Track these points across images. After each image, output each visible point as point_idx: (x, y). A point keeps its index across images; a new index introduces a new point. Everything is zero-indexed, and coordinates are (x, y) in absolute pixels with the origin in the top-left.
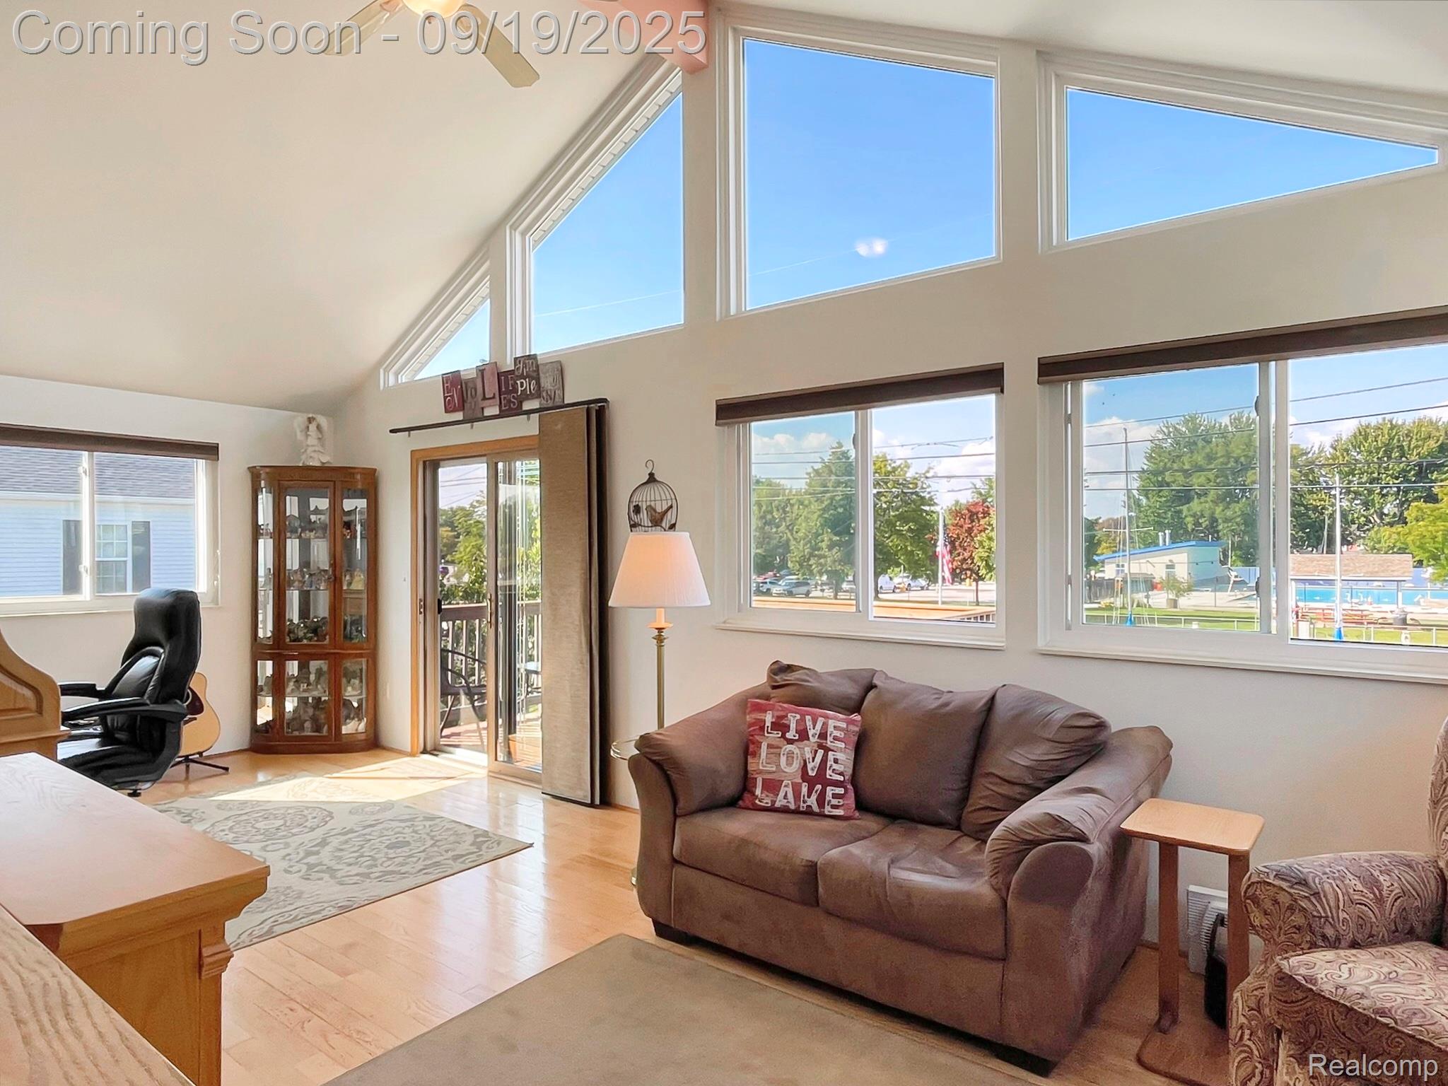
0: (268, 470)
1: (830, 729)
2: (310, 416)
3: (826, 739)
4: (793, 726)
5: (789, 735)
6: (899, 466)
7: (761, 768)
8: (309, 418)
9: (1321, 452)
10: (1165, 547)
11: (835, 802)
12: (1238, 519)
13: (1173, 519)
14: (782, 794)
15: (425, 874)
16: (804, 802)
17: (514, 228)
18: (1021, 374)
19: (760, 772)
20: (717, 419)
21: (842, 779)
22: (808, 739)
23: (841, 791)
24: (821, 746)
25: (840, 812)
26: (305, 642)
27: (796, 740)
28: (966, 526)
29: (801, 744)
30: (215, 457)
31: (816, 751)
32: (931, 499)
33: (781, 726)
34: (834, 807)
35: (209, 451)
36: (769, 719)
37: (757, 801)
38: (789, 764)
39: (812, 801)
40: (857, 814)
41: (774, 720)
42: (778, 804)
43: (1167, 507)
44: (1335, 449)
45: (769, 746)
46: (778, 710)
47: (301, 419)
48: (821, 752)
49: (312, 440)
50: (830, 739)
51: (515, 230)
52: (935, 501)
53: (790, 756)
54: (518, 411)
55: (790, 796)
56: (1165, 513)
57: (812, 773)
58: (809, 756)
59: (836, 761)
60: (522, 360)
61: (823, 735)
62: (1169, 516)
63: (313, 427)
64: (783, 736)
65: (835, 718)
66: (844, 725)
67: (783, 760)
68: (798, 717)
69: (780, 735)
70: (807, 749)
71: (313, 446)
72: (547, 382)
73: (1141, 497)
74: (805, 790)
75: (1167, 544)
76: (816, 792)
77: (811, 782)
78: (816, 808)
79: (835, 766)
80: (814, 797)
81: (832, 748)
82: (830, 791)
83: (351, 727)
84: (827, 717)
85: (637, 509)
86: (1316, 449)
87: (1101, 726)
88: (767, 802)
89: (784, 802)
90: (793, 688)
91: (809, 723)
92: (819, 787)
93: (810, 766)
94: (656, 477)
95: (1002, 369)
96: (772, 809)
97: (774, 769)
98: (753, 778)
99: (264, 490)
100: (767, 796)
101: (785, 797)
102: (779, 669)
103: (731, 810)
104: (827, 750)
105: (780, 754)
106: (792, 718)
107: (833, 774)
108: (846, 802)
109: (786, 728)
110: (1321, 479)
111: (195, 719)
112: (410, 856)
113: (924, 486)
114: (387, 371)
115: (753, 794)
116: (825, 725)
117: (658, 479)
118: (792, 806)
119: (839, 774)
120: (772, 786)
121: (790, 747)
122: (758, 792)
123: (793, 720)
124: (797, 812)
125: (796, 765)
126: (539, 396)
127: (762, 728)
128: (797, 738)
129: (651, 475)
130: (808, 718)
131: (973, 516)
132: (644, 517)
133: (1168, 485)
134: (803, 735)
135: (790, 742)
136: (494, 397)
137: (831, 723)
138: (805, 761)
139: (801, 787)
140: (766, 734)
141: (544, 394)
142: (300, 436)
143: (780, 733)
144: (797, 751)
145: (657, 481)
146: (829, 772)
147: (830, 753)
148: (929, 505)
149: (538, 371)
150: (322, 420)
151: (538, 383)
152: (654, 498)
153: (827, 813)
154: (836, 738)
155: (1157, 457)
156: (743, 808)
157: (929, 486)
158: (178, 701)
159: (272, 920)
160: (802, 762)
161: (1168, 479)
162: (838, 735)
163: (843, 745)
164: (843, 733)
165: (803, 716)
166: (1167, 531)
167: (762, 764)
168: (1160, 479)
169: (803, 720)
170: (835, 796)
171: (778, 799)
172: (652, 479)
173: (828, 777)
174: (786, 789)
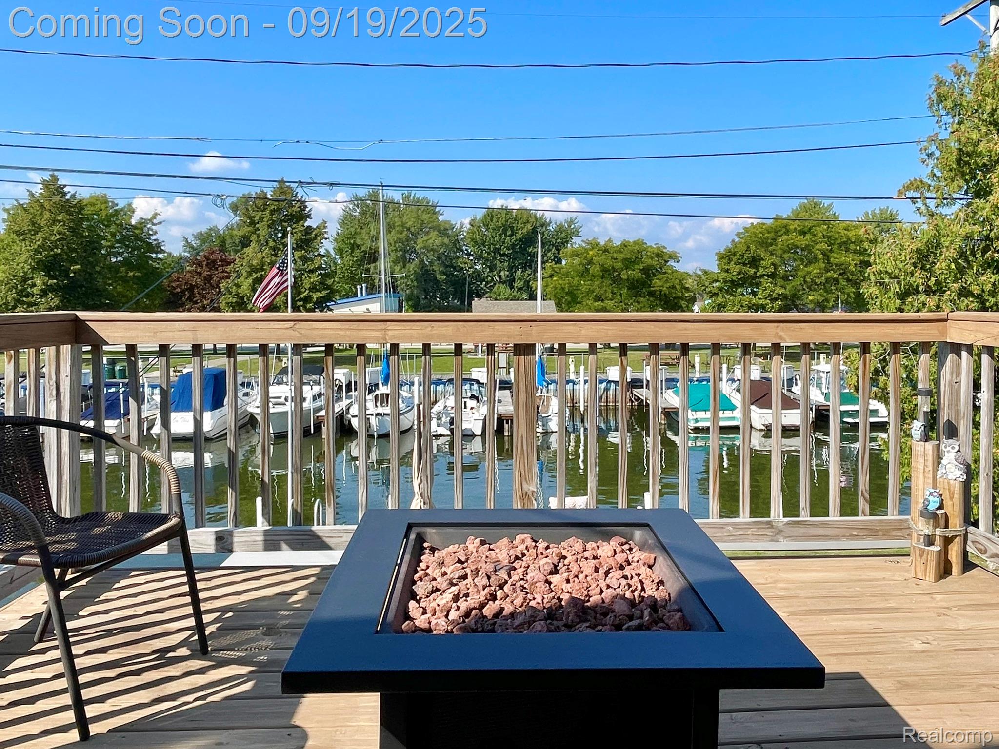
6: (122, 210)
9: (461, 227)
10: (362, 298)
12: (412, 277)
28: (205, 274)
32: (158, 245)
44: (472, 226)
52: (162, 248)
73: (337, 257)
75: (364, 295)
86: (458, 226)
110: (464, 248)
113: (151, 232)
131: (212, 264)
133: (358, 246)
148: (156, 253)
155: (349, 223)
157: (156, 233)
161: (359, 242)
166: (364, 285)
168: (352, 241)
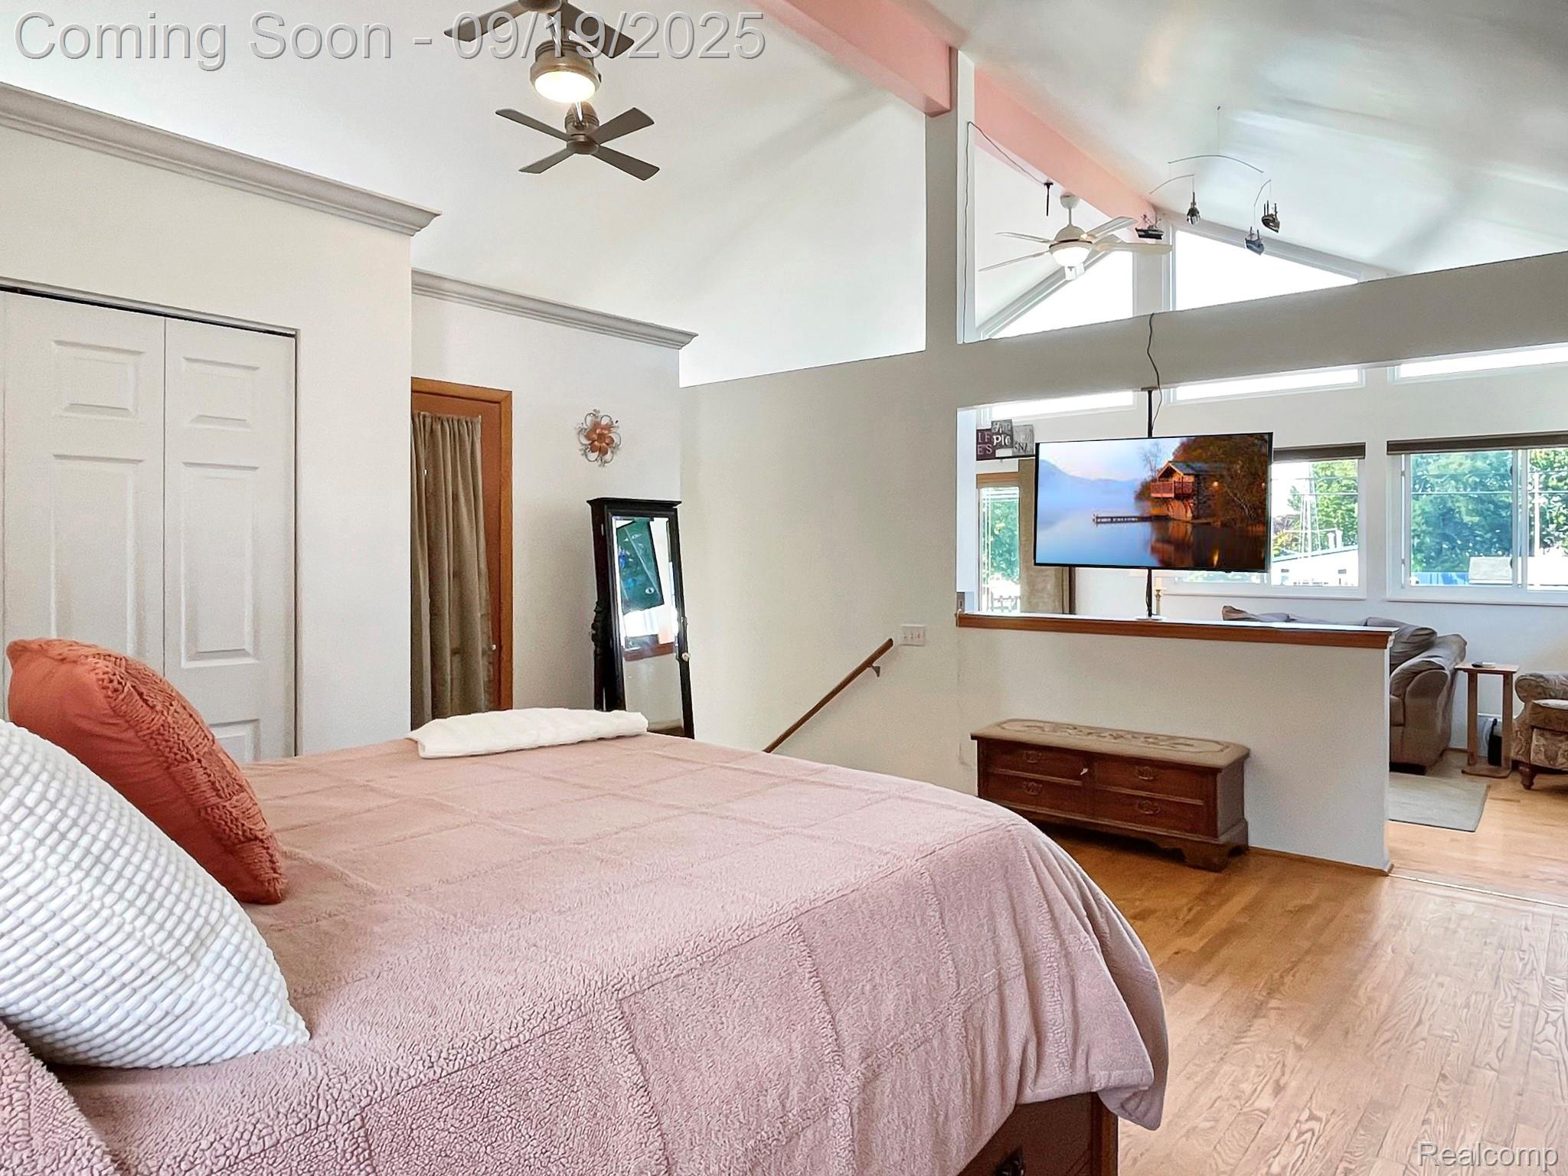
13: (1344, 518)
18: (1376, 450)
43: (1336, 504)
54: (993, 457)
56: (1335, 511)
60: (1000, 423)
62: (1339, 515)
72: (1019, 438)
87: (1433, 633)
95: (1364, 446)
126: (1012, 446)
141: (1017, 446)
149: (1012, 430)
151: (1012, 439)
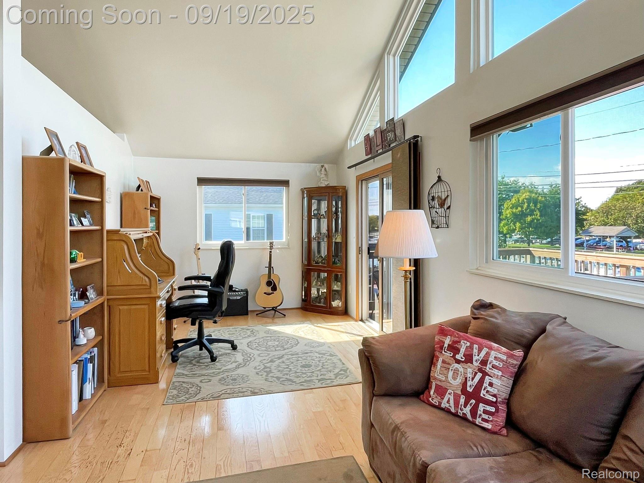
0: (307, 189)
1: (491, 359)
2: (322, 165)
3: (486, 366)
4: (462, 350)
5: (458, 357)
7: (436, 376)
8: (322, 166)
11: (485, 416)
14: (446, 399)
15: (300, 385)
16: (461, 410)
17: (389, 54)
19: (435, 379)
20: (471, 137)
21: (494, 400)
22: (472, 363)
23: (493, 409)
24: (480, 370)
25: (489, 426)
26: (320, 264)
27: (462, 362)
29: (466, 366)
30: (288, 186)
31: (476, 373)
33: (454, 349)
34: (484, 420)
35: (285, 183)
36: (447, 341)
37: (430, 399)
38: (454, 378)
39: (467, 410)
40: (504, 431)
41: (450, 343)
42: (443, 406)
45: (444, 362)
46: (455, 337)
47: (318, 166)
48: (479, 375)
49: (323, 176)
50: (489, 366)
51: (390, 55)
53: (456, 372)
55: (452, 402)
57: (470, 390)
58: (469, 375)
59: (491, 384)
60: (388, 122)
61: (484, 362)
63: (323, 169)
64: (454, 357)
65: (497, 350)
66: (504, 358)
67: (451, 374)
68: (468, 344)
69: (452, 355)
70: (470, 370)
71: (322, 178)
72: (398, 132)
74: (462, 400)
76: (471, 405)
77: (469, 396)
78: (469, 417)
79: (489, 388)
80: (469, 408)
81: (489, 373)
82: (482, 407)
83: (336, 303)
84: (491, 348)
85: (433, 198)
88: (435, 401)
89: (447, 405)
90: (482, 321)
91: (475, 351)
92: (473, 401)
93: (469, 383)
94: (442, 178)
96: (439, 407)
97: (444, 379)
98: (431, 382)
99: (306, 198)
100: (436, 397)
101: (448, 402)
102: (481, 306)
103: (415, 400)
104: (485, 374)
105: (449, 369)
106: (463, 344)
107: (486, 394)
108: (496, 419)
109: (457, 351)
111: (274, 293)
112: (305, 373)
114: (351, 140)
115: (429, 393)
116: (488, 354)
117: (443, 180)
118: (453, 410)
119: (492, 396)
120: (441, 391)
121: (457, 365)
122: (432, 393)
123: (463, 347)
124: (456, 415)
125: (459, 380)
126: (395, 140)
127: (441, 348)
128: (463, 360)
129: (439, 177)
130: (476, 346)
132: (436, 203)
134: (469, 359)
135: (458, 362)
136: (380, 145)
137: (493, 353)
138: (466, 378)
139: (460, 398)
140: (443, 352)
141: (397, 139)
142: (318, 174)
143: (452, 354)
144: (461, 370)
145: (442, 181)
146: (483, 392)
147: (487, 377)
149: (395, 126)
150: (326, 166)
151: (395, 134)
152: (440, 191)
153: (477, 423)
154: (494, 367)
156: (422, 401)
158: (221, 287)
159: (225, 391)
160: (464, 379)
162: (497, 364)
163: (500, 373)
164: (501, 364)
165: (472, 344)
167: (437, 372)
169: (471, 347)
170: (485, 412)
171: (443, 402)
172: (439, 179)
173: (482, 395)
174: (449, 396)
